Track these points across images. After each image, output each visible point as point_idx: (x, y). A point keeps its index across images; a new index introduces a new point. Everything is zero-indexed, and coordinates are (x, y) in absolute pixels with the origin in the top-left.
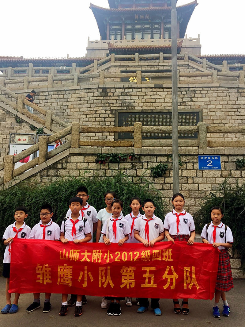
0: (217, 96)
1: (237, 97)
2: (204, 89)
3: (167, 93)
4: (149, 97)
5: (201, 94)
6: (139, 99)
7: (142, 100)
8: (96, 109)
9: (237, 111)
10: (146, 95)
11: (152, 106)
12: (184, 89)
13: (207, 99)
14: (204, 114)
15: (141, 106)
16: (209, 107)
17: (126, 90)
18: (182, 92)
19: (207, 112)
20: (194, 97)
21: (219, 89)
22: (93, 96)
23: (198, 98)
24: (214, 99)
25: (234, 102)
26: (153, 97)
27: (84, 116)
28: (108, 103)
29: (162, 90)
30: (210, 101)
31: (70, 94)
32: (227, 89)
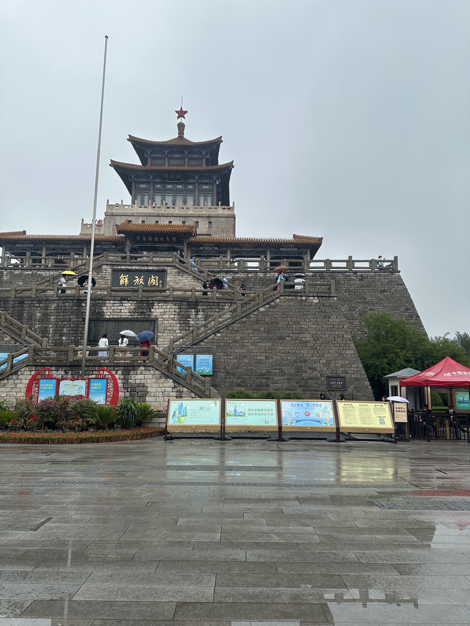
0: (171, 308)
1: (187, 309)
2: (160, 302)
3: (131, 305)
4: (116, 308)
5: (159, 306)
6: (107, 309)
7: (110, 310)
8: (71, 317)
9: (186, 320)
10: (113, 306)
11: (118, 315)
12: (145, 302)
13: (163, 310)
14: (159, 322)
15: (109, 315)
16: (164, 317)
17: (97, 302)
18: (143, 304)
19: (162, 321)
20: (153, 308)
21: (173, 302)
22: (69, 306)
23: (155, 309)
24: (168, 310)
25: (184, 313)
26: (119, 308)
27: (60, 323)
28: (81, 312)
29: (127, 302)
30: (165, 312)
31: (49, 303)
32: (179, 303)
